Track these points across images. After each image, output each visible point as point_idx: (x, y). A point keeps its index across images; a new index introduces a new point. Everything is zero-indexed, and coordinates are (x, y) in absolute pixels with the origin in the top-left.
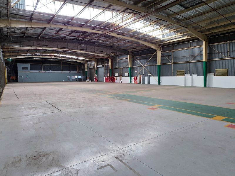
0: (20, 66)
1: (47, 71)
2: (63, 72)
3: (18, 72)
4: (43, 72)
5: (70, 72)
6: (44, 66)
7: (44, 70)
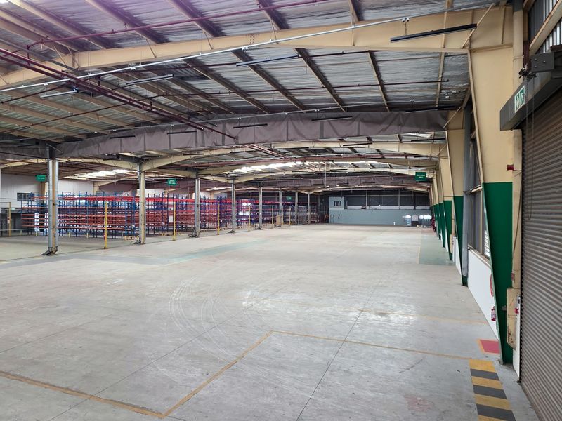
0: (332, 200)
1: (374, 207)
2: (402, 207)
3: (330, 209)
4: (368, 208)
5: (415, 209)
6: (369, 198)
7: (369, 205)
